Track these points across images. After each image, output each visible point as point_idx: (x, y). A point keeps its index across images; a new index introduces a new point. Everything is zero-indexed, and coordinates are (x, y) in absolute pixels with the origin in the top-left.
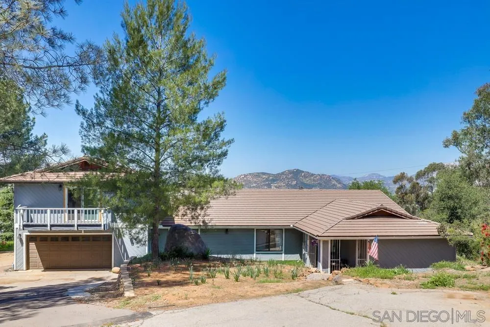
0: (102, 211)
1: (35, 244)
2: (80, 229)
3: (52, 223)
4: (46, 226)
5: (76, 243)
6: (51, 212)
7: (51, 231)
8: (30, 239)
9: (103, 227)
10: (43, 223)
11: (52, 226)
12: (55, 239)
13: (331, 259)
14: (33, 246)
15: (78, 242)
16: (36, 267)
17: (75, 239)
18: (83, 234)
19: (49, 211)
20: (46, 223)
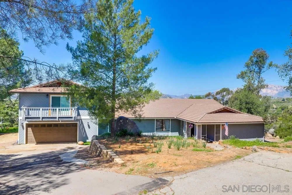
0: (73, 109)
1: (31, 129)
2: (60, 120)
3: (43, 116)
4: (39, 118)
5: (56, 128)
6: (43, 110)
7: (42, 121)
8: (28, 126)
9: (73, 118)
10: (37, 116)
11: (43, 118)
12: (43, 125)
13: (202, 135)
14: (30, 129)
15: (57, 127)
16: (31, 142)
17: (56, 125)
18: (60, 122)
19: (41, 109)
20: (39, 116)
